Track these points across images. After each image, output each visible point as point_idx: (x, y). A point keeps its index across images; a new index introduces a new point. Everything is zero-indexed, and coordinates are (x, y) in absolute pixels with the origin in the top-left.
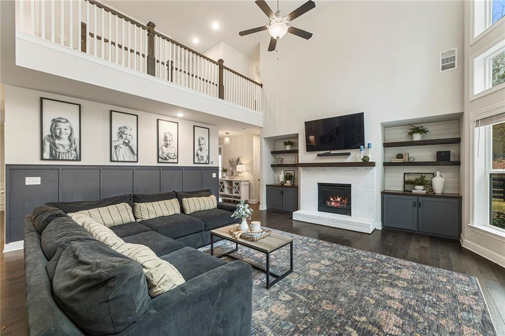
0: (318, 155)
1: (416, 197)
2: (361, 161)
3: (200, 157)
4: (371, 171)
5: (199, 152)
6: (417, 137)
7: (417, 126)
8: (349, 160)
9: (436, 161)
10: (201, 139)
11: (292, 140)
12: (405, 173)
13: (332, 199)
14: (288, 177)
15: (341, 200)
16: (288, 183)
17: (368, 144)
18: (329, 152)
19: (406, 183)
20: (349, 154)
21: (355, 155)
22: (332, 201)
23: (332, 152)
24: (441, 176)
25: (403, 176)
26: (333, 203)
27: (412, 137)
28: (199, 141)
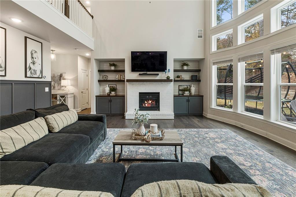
0: (140, 74)
1: (187, 97)
2: (166, 79)
3: (32, 71)
4: (170, 85)
5: (32, 66)
6: (185, 68)
7: (185, 62)
8: (158, 78)
9: (191, 79)
10: (33, 52)
11: (115, 63)
12: (179, 86)
13: (146, 102)
14: (113, 89)
15: (152, 102)
16: (113, 93)
17: (169, 69)
18: (146, 72)
19: (179, 90)
20: (158, 74)
21: (162, 76)
22: (146, 103)
23: (148, 73)
24: (194, 87)
25: (178, 87)
26: (146, 105)
27: (183, 68)
28: (32, 54)
